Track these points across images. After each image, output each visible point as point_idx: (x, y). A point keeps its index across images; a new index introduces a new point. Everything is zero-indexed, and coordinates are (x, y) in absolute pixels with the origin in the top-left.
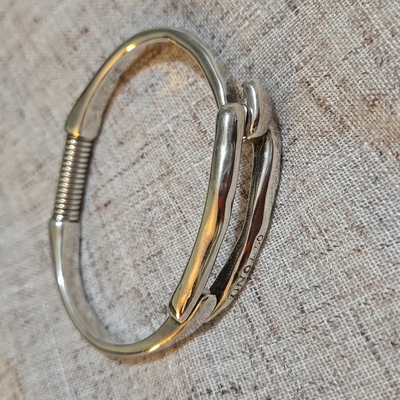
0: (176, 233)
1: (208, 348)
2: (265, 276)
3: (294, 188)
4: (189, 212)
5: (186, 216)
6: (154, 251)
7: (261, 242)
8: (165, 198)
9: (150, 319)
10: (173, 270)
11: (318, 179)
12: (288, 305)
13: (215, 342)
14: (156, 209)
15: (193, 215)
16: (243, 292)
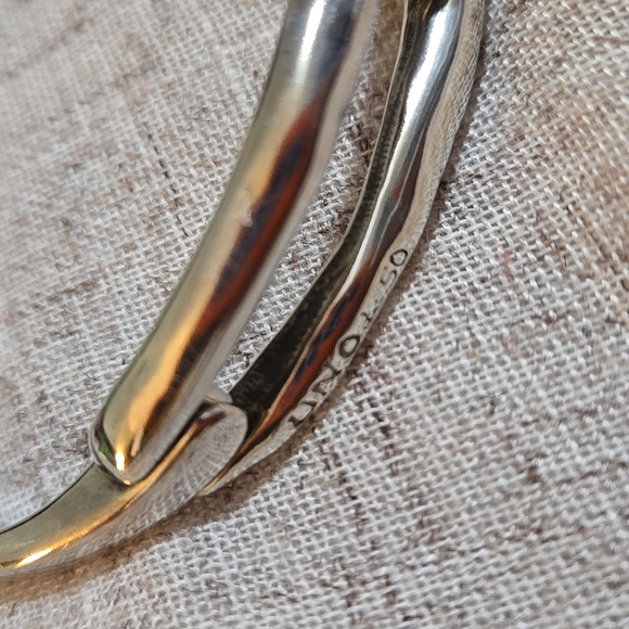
0: (144, 234)
1: (211, 564)
2: (408, 368)
3: (518, 131)
4: (191, 176)
5: (179, 186)
6: (73, 279)
7: (399, 270)
8: (127, 136)
9: (37, 469)
10: (123, 335)
11: (590, 107)
12: (482, 456)
13: (237, 549)
14: (96, 166)
15: (201, 185)
16: (333, 412)
